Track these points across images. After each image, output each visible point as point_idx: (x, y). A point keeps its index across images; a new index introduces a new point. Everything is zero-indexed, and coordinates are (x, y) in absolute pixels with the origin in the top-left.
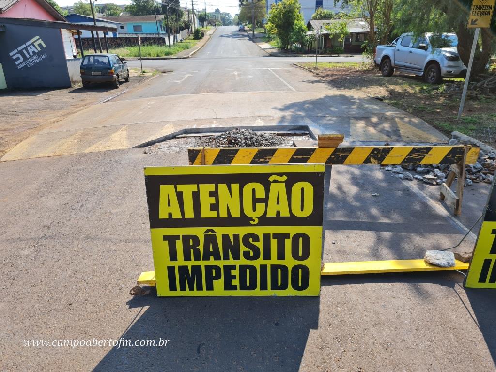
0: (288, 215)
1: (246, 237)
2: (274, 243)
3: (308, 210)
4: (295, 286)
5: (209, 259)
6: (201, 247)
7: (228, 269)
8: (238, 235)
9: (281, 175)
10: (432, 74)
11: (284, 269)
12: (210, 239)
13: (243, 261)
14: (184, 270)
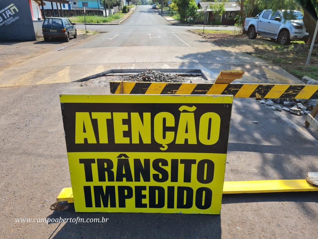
0: (195, 142)
1: (156, 162)
2: (181, 168)
4: (199, 206)
5: (122, 181)
6: (115, 170)
7: (139, 189)
8: (149, 160)
9: (190, 105)
10: (283, 38)
11: (190, 190)
12: (123, 163)
13: (153, 183)
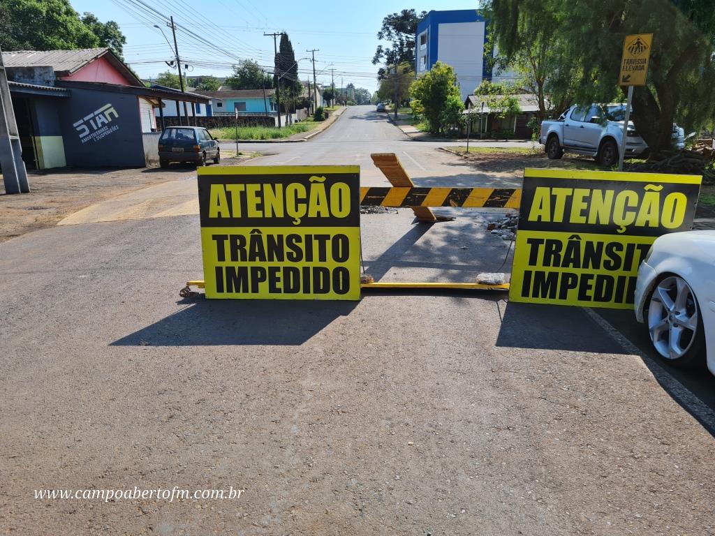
0: (328, 216)
1: (290, 237)
2: (315, 244)
3: (346, 211)
4: (337, 291)
5: (255, 260)
6: (247, 248)
7: (274, 270)
8: (282, 236)
9: (320, 175)
10: (608, 154)
11: (326, 271)
12: (256, 239)
13: (287, 263)
14: (230, 270)
